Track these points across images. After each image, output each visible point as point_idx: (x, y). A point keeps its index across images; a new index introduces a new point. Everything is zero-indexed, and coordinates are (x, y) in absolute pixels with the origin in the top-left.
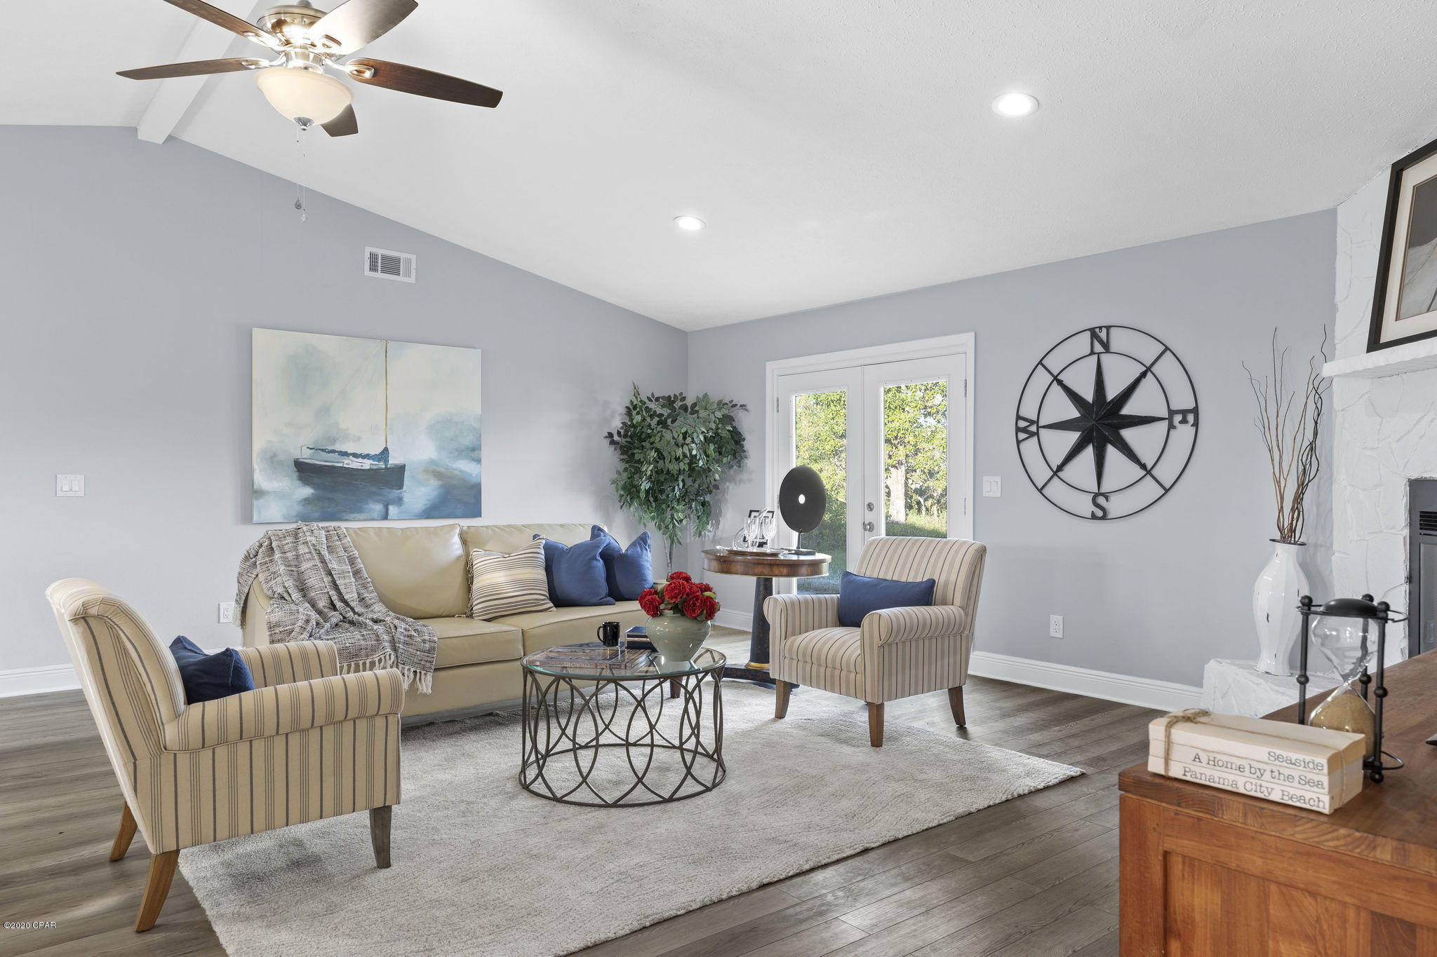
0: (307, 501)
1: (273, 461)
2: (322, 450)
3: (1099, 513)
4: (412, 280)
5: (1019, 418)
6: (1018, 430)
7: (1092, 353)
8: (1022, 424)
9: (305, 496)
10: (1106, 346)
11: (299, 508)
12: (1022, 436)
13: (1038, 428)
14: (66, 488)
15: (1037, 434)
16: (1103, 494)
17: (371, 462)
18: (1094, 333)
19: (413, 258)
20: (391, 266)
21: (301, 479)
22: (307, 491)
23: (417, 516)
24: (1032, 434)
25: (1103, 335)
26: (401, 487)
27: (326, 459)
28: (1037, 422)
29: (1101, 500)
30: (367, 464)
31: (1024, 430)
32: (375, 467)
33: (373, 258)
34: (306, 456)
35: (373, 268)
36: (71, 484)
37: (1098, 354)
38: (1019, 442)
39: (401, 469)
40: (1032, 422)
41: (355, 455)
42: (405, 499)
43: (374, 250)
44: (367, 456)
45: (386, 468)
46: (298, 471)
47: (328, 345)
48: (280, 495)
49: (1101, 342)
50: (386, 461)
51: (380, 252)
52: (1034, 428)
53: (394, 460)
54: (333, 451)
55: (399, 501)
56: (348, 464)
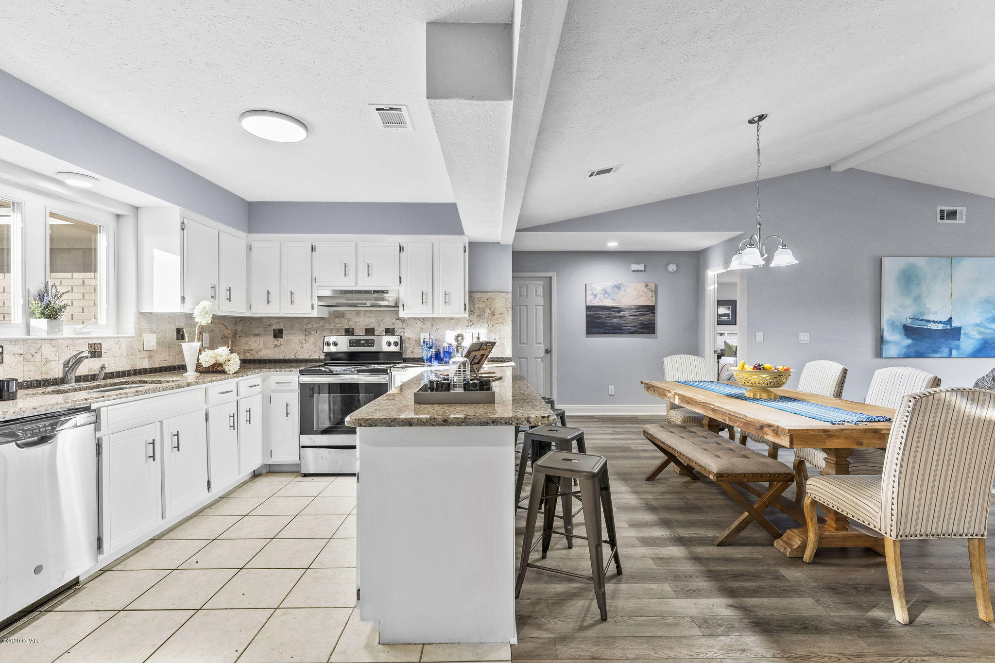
0: (909, 347)
1: (892, 325)
2: (916, 319)
4: (964, 222)
9: (908, 344)
11: (904, 351)
14: (802, 339)
17: (943, 325)
19: (964, 209)
20: (953, 215)
21: (905, 335)
22: (909, 341)
23: (968, 355)
26: (959, 340)
27: (919, 324)
30: (940, 327)
32: (945, 328)
33: (942, 212)
34: (908, 322)
35: (942, 218)
36: (804, 337)
39: (958, 330)
41: (934, 322)
42: (962, 346)
43: (942, 208)
44: (940, 322)
45: (951, 329)
46: (905, 331)
47: (920, 262)
48: (896, 343)
50: (951, 325)
51: (945, 208)
53: (955, 324)
54: (923, 320)
55: (958, 347)
56: (930, 327)
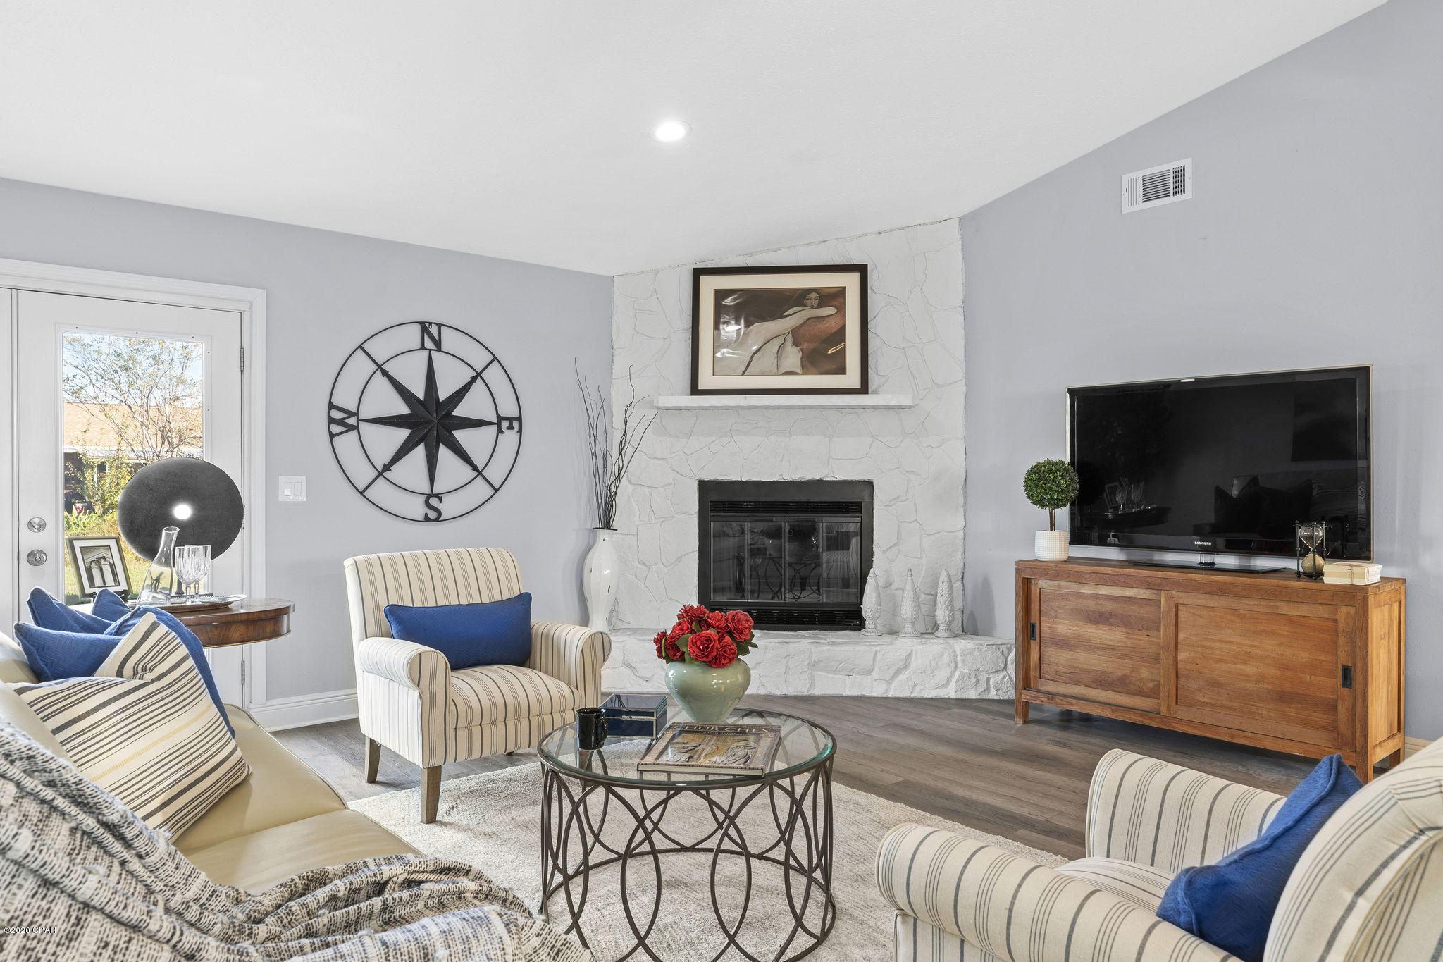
3: (432, 515)
5: (332, 406)
6: (331, 421)
7: (423, 348)
8: (336, 415)
10: (438, 344)
12: (336, 429)
13: (358, 420)
15: (357, 428)
16: (436, 496)
18: (425, 328)
24: (350, 428)
25: (434, 330)
28: (356, 414)
29: (433, 501)
31: (340, 422)
37: (430, 350)
38: (332, 436)
40: (350, 414)
49: (432, 338)
52: (352, 421)
